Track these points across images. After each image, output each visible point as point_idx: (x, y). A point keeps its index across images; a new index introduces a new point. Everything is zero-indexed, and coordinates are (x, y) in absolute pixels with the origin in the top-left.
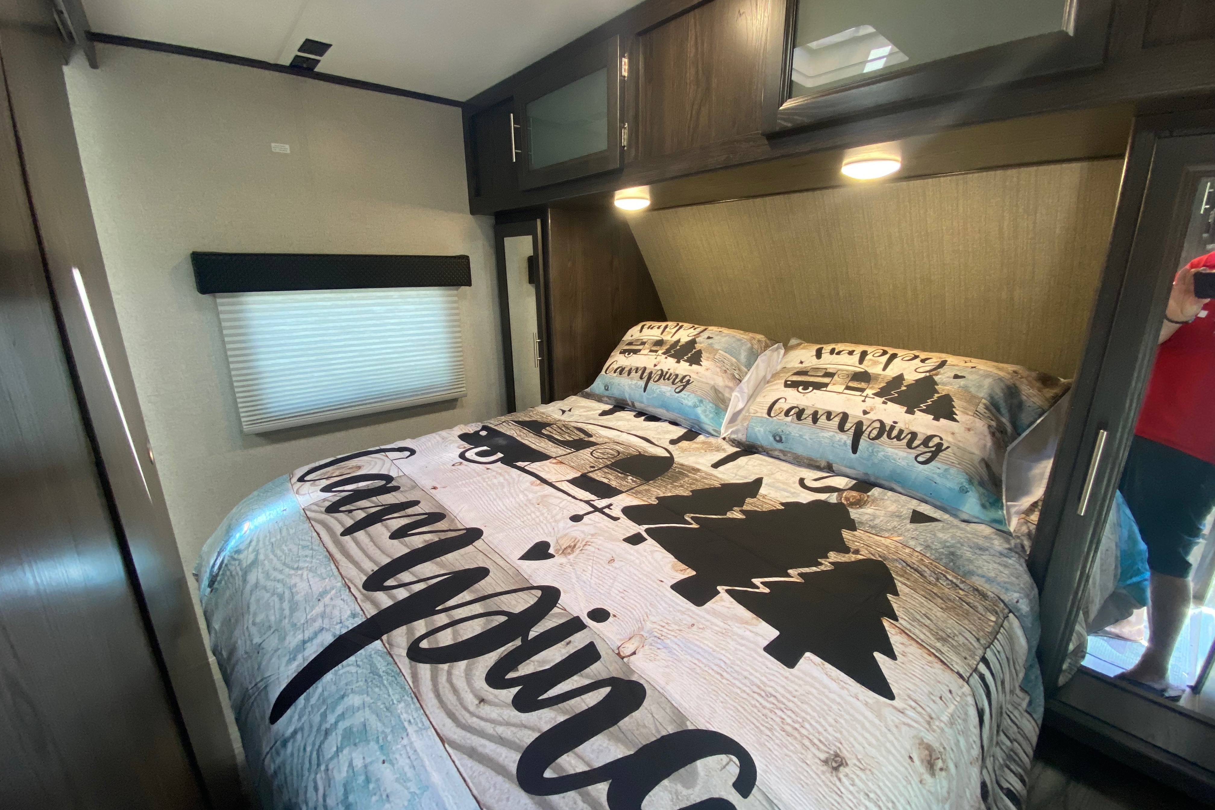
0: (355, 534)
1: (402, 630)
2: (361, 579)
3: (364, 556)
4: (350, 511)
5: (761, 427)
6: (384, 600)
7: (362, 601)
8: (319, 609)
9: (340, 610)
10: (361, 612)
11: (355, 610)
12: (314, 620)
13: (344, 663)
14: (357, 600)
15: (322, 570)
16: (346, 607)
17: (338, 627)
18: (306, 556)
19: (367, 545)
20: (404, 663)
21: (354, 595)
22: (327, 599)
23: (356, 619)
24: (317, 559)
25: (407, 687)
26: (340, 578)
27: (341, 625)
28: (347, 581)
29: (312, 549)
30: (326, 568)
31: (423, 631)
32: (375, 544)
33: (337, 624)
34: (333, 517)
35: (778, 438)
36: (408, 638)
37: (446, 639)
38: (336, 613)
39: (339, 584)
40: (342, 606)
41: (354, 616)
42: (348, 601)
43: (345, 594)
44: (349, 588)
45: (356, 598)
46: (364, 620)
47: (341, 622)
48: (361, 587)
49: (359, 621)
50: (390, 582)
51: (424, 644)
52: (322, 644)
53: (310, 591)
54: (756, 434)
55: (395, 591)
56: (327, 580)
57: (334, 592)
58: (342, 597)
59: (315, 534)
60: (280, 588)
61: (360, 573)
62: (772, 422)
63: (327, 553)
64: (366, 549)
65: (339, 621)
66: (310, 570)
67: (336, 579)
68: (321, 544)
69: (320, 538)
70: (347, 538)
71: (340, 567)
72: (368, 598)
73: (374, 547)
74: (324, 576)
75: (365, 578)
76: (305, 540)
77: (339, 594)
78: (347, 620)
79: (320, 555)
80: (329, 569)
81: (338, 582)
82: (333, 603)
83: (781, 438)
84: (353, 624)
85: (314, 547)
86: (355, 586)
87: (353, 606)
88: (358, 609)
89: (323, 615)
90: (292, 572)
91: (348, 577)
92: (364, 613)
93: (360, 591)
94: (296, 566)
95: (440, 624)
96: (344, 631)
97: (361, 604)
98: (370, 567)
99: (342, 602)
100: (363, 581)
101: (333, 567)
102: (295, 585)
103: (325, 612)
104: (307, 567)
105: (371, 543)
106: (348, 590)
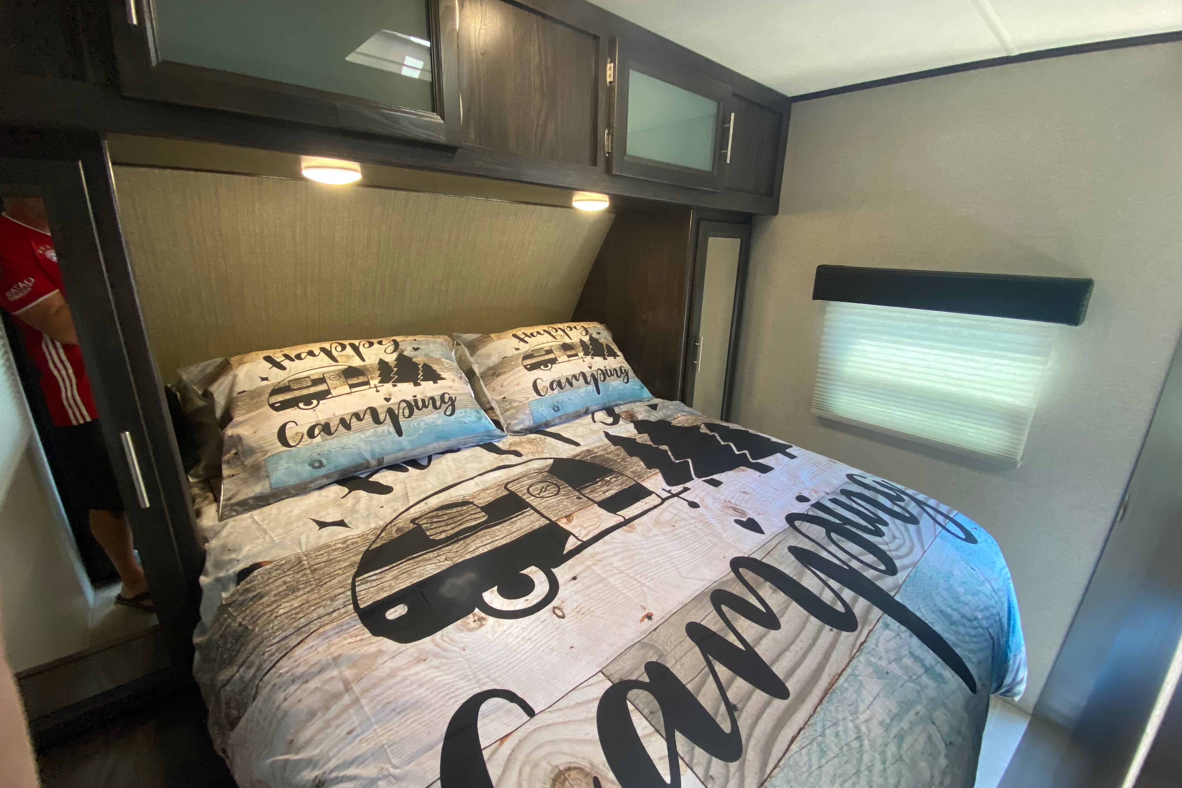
0: (781, 677)
1: (879, 583)
2: (847, 637)
3: (814, 649)
4: (731, 709)
5: (542, 406)
6: (860, 605)
7: (870, 625)
8: (895, 668)
9: (888, 641)
10: (881, 621)
11: (881, 627)
12: (906, 668)
13: (923, 619)
14: (872, 630)
15: (851, 694)
16: (882, 637)
17: (903, 635)
18: (837, 735)
19: (797, 652)
20: (901, 576)
21: (868, 635)
22: (883, 663)
23: (889, 622)
24: (837, 711)
25: (914, 570)
26: (854, 662)
27: (901, 634)
28: (855, 651)
29: (823, 734)
30: (847, 689)
31: (872, 571)
32: (793, 642)
33: (901, 638)
34: (750, 736)
35: (556, 409)
36: (884, 578)
37: (870, 558)
38: (892, 644)
39: (862, 658)
40: (884, 642)
41: (887, 626)
42: (875, 637)
43: (871, 644)
44: (862, 644)
45: (870, 632)
46: (886, 615)
47: (898, 635)
48: (856, 633)
49: (889, 620)
50: (840, 607)
51: (882, 567)
52: (920, 647)
53: (881, 694)
54: (541, 414)
55: (847, 600)
56: (861, 678)
57: (873, 660)
58: (874, 647)
59: (794, 747)
60: (892, 748)
61: (839, 642)
62: (546, 399)
63: (824, 701)
64: (802, 652)
65: (898, 637)
66: (855, 713)
67: (857, 666)
68: (812, 721)
69: (801, 730)
70: (791, 685)
71: (839, 671)
72: (865, 620)
73: (798, 642)
74: (857, 684)
75: (844, 634)
76: (810, 760)
77: (874, 653)
78: (893, 630)
79: (830, 711)
80: (846, 685)
81: (859, 661)
82: (883, 654)
83: (558, 408)
84: (894, 624)
85: (819, 730)
86: (857, 639)
87: (878, 631)
88: (879, 625)
89: (898, 660)
90: (866, 742)
91: (849, 652)
92: (880, 618)
93: (861, 631)
94: (855, 744)
95: (860, 564)
96: (903, 628)
97: (873, 625)
98: (828, 633)
99: (880, 644)
100: (848, 633)
101: (842, 679)
102: (881, 723)
103: (895, 660)
104: (853, 721)
105: (792, 648)
106: (865, 645)
